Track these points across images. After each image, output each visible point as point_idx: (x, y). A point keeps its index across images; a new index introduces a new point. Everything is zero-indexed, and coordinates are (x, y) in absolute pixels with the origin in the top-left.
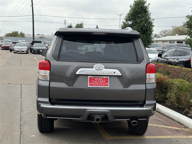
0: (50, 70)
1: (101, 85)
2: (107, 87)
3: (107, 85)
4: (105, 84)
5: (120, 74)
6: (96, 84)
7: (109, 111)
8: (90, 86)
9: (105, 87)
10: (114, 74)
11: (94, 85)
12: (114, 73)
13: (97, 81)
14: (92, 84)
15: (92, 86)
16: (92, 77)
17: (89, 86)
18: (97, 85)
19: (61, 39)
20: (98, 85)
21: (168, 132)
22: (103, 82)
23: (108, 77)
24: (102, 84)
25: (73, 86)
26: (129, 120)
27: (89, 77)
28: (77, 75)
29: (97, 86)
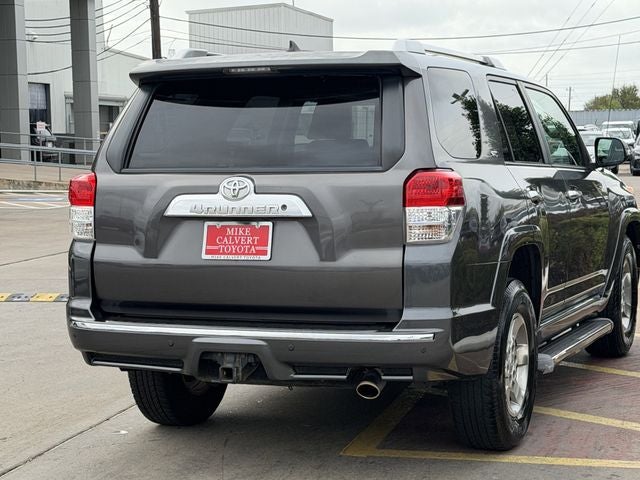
0: (94, 205)
1: (243, 254)
2: (263, 258)
3: (264, 253)
4: (257, 248)
5: (306, 212)
6: (228, 249)
7: (264, 343)
8: (209, 257)
9: (256, 258)
10: (282, 213)
11: (224, 253)
12: (284, 207)
13: (233, 240)
14: (216, 248)
15: (216, 257)
16: (219, 224)
17: (205, 256)
18: (231, 253)
20: (236, 253)
22: (253, 241)
23: (270, 224)
24: (249, 249)
25: (156, 257)
26: (345, 377)
27: (207, 224)
29: (231, 257)
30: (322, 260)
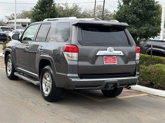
0: (78, 53)
1: (111, 63)
2: (115, 63)
5: (123, 55)
7: (118, 81)
8: (105, 64)
9: (114, 64)
10: (120, 55)
11: (108, 63)
12: (120, 53)
13: (109, 60)
14: (106, 62)
15: (107, 64)
16: (106, 57)
18: (109, 63)
19: (80, 29)
20: (110, 63)
21: (126, 93)
22: (113, 60)
23: (116, 57)
25: (94, 64)
26: (127, 86)
27: (104, 57)
28: (97, 55)
30: (125, 64)
